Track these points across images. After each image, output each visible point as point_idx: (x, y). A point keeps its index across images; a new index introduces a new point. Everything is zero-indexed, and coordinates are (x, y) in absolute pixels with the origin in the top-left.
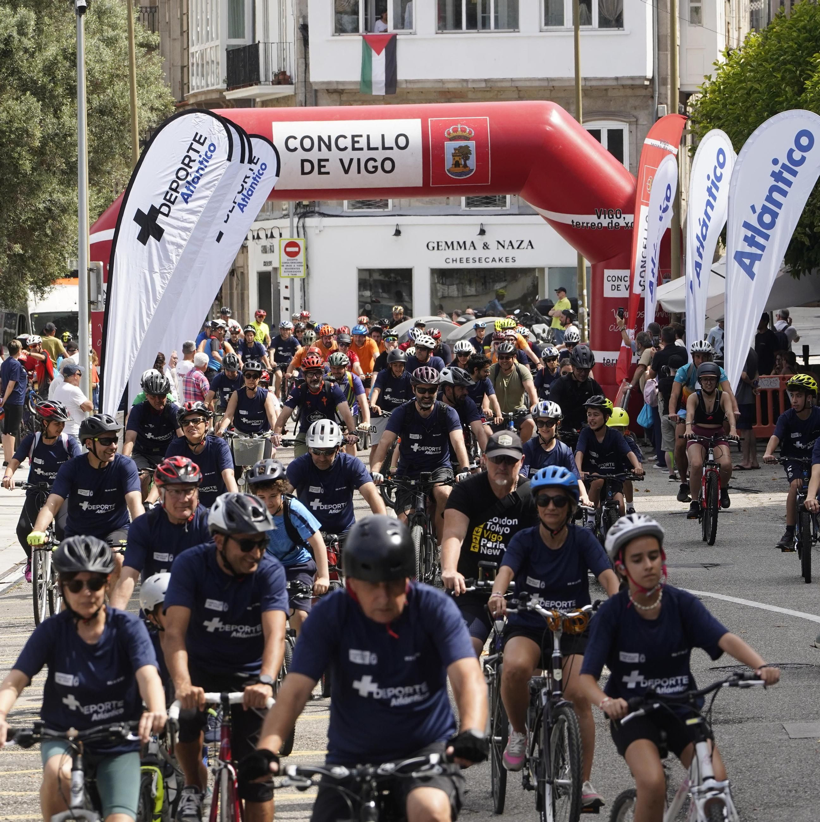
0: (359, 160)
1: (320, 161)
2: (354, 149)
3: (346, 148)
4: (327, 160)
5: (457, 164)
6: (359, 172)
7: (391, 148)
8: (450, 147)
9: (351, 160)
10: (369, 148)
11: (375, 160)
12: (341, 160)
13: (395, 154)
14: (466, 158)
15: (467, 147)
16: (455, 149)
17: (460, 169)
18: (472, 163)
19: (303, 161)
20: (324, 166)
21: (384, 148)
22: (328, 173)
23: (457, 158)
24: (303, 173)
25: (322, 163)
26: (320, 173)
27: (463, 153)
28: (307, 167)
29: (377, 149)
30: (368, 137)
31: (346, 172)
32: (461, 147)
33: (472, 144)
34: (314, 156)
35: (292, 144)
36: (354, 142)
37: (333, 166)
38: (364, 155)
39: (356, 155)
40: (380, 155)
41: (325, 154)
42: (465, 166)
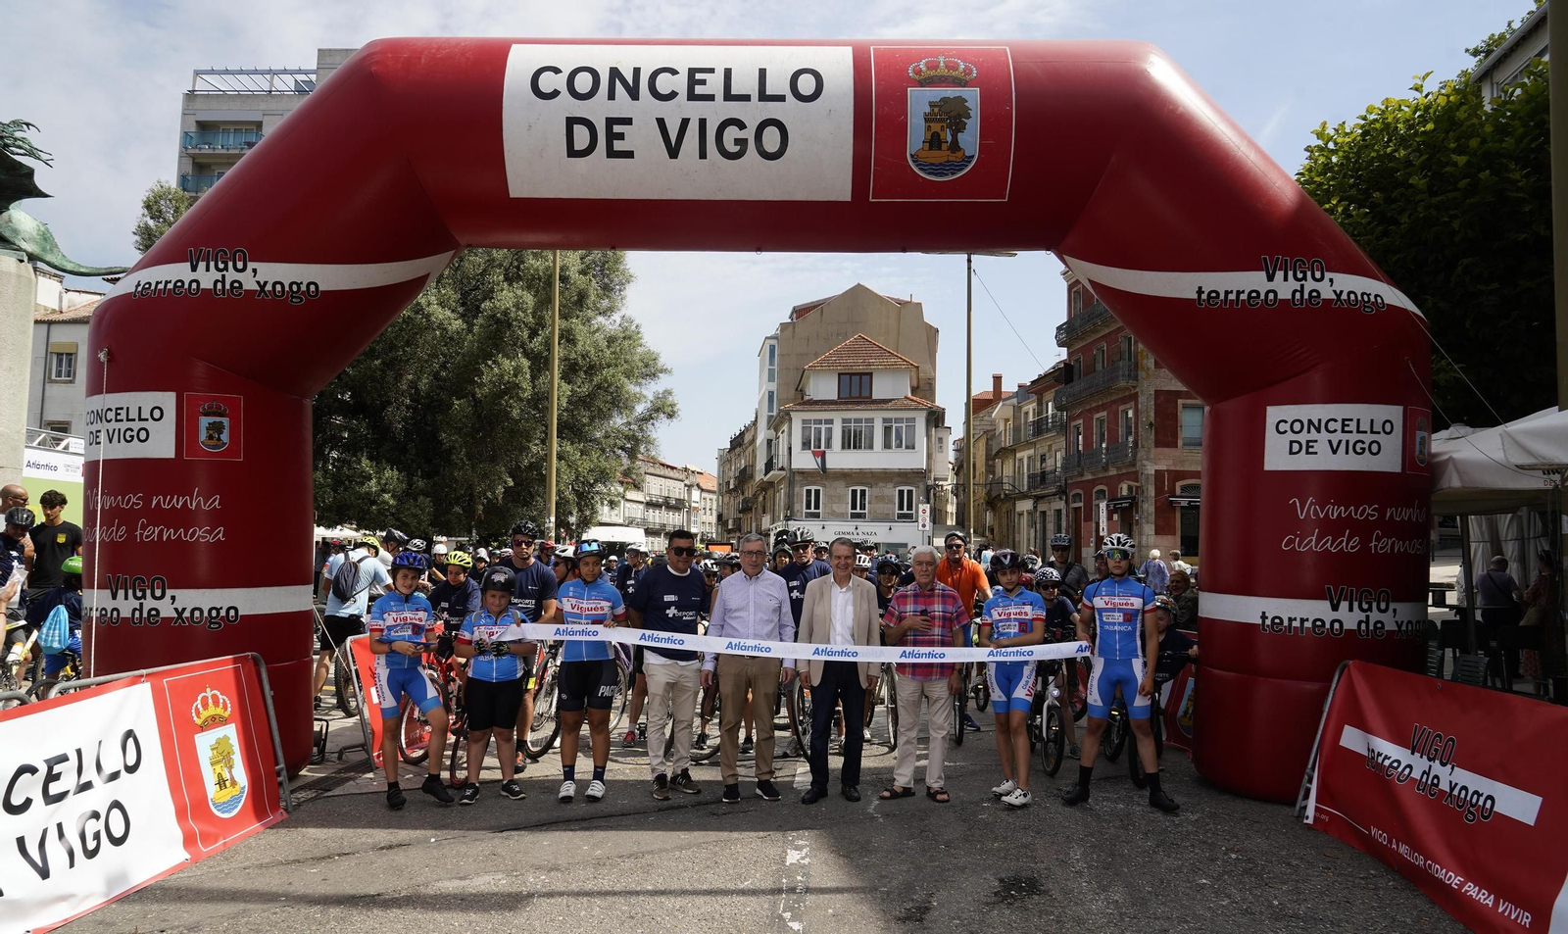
0: (703, 123)
1: (611, 122)
2: (692, 96)
3: (673, 95)
4: (628, 121)
5: (934, 142)
6: (703, 155)
7: (781, 98)
8: (919, 101)
9: (685, 122)
10: (728, 96)
11: (741, 125)
12: (661, 122)
13: (788, 111)
14: (958, 126)
15: (961, 100)
16: (932, 105)
17: (941, 156)
18: (970, 140)
19: (571, 122)
20: (621, 136)
21: (763, 96)
22: (629, 154)
23: (936, 127)
24: (572, 153)
25: (617, 129)
26: (612, 153)
27: (950, 115)
28: (582, 136)
29: (746, 98)
30: (728, 73)
31: (673, 152)
32: (945, 100)
33: (972, 96)
34: (598, 110)
35: (547, 82)
36: (693, 82)
37: (641, 137)
38: (717, 112)
39: (695, 111)
40: (753, 113)
41: (622, 105)
42: (955, 146)
